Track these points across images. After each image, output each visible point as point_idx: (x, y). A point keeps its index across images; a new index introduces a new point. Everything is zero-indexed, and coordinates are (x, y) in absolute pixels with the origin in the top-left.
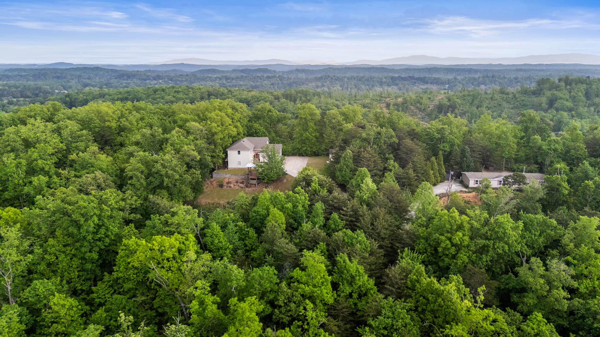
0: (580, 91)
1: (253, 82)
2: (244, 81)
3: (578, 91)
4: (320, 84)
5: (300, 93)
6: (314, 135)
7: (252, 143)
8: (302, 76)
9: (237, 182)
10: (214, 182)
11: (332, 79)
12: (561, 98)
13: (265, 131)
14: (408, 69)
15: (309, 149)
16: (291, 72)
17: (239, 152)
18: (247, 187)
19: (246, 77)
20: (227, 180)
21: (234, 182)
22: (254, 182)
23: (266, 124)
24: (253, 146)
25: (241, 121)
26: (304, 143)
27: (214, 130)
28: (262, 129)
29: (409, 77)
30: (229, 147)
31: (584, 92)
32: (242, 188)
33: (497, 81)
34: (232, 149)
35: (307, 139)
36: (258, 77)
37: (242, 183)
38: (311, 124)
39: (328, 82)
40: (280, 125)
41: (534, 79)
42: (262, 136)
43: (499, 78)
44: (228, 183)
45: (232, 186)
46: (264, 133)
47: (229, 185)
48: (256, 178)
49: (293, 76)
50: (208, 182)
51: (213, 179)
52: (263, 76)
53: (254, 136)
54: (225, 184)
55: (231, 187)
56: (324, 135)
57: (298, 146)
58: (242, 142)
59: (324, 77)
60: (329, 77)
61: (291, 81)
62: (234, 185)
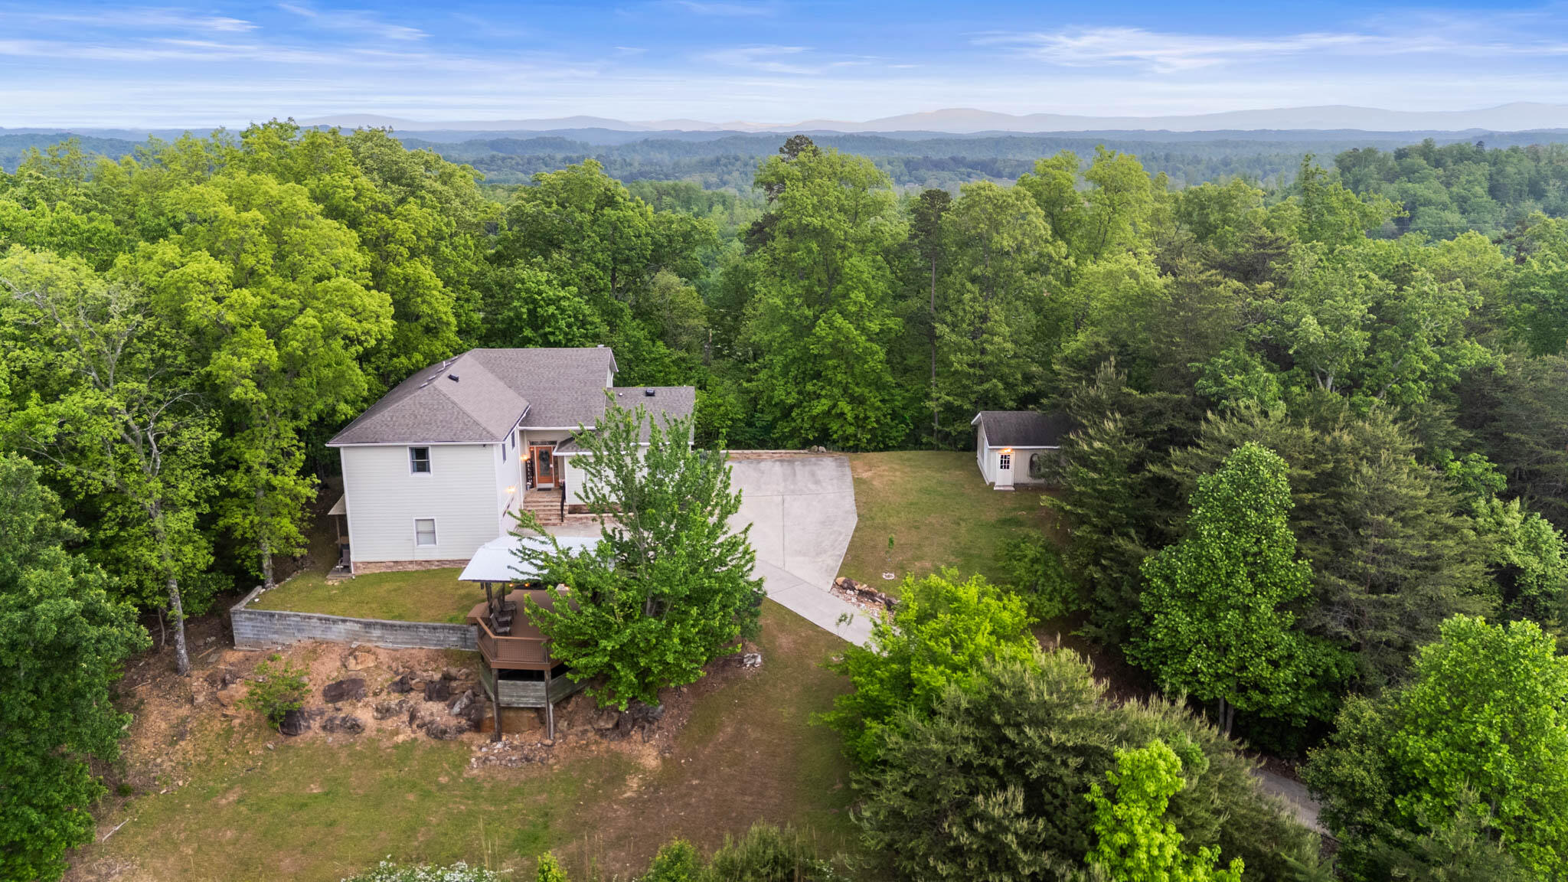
0: (1475, 182)
1: (525, 173)
2: (499, 169)
3: (1469, 182)
4: (713, 178)
5: (669, 194)
6: (874, 327)
7: (512, 384)
8: (664, 158)
9: (403, 686)
10: (239, 690)
11: (746, 165)
12: (1428, 203)
13: (587, 309)
14: (941, 141)
15: (844, 406)
16: (631, 147)
17: (421, 459)
18: (477, 726)
19: (503, 159)
20: (328, 670)
21: (383, 678)
22: (532, 694)
23: (587, 267)
24: (520, 405)
25: (445, 250)
26: (818, 375)
27: (201, 309)
28: (572, 298)
29: (953, 159)
30: (347, 422)
31: (1486, 185)
32: (439, 734)
33: (1179, 169)
34: (374, 441)
35: (839, 350)
36: (538, 158)
37: (439, 691)
38: (859, 265)
39: (736, 174)
40: (666, 278)
41: (1270, 164)
42: (569, 343)
43: (1183, 162)
44: (339, 691)
45: (365, 715)
46: (583, 324)
47: (346, 708)
48: (547, 668)
49: (637, 159)
50: (197, 682)
51: (232, 656)
52: (552, 158)
53: (525, 342)
54: (314, 701)
55: (355, 727)
56: (941, 329)
57: (779, 394)
58: (442, 383)
59: (723, 161)
60: (737, 159)
61: (635, 171)
62: (384, 712)
